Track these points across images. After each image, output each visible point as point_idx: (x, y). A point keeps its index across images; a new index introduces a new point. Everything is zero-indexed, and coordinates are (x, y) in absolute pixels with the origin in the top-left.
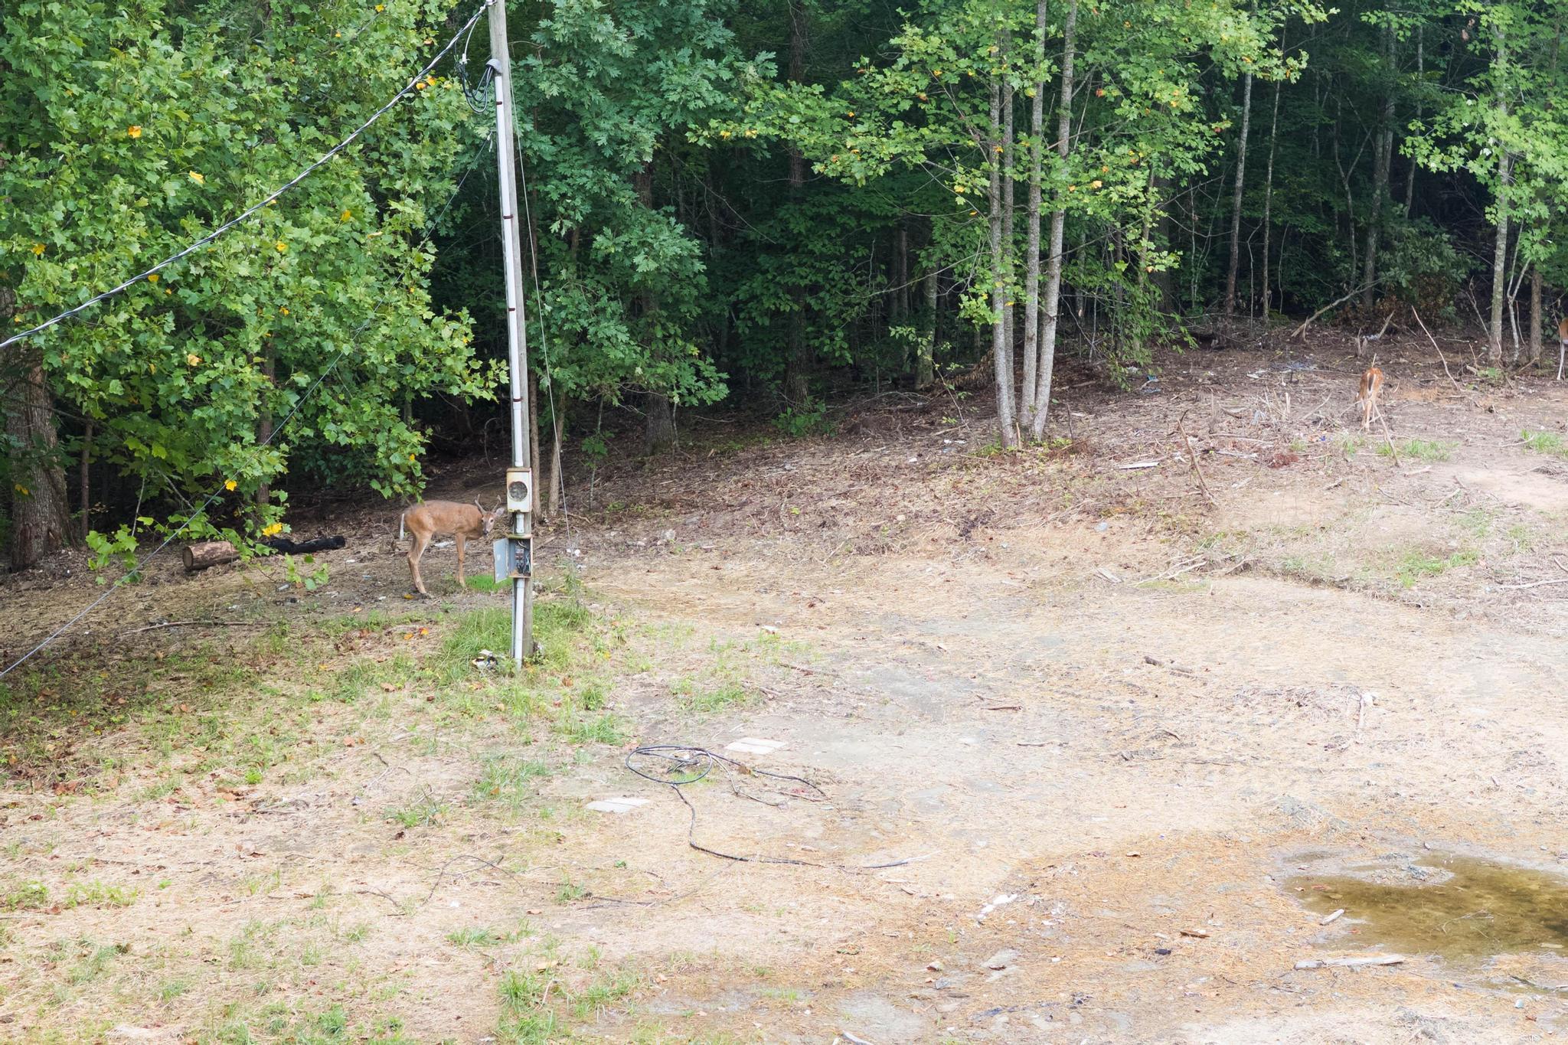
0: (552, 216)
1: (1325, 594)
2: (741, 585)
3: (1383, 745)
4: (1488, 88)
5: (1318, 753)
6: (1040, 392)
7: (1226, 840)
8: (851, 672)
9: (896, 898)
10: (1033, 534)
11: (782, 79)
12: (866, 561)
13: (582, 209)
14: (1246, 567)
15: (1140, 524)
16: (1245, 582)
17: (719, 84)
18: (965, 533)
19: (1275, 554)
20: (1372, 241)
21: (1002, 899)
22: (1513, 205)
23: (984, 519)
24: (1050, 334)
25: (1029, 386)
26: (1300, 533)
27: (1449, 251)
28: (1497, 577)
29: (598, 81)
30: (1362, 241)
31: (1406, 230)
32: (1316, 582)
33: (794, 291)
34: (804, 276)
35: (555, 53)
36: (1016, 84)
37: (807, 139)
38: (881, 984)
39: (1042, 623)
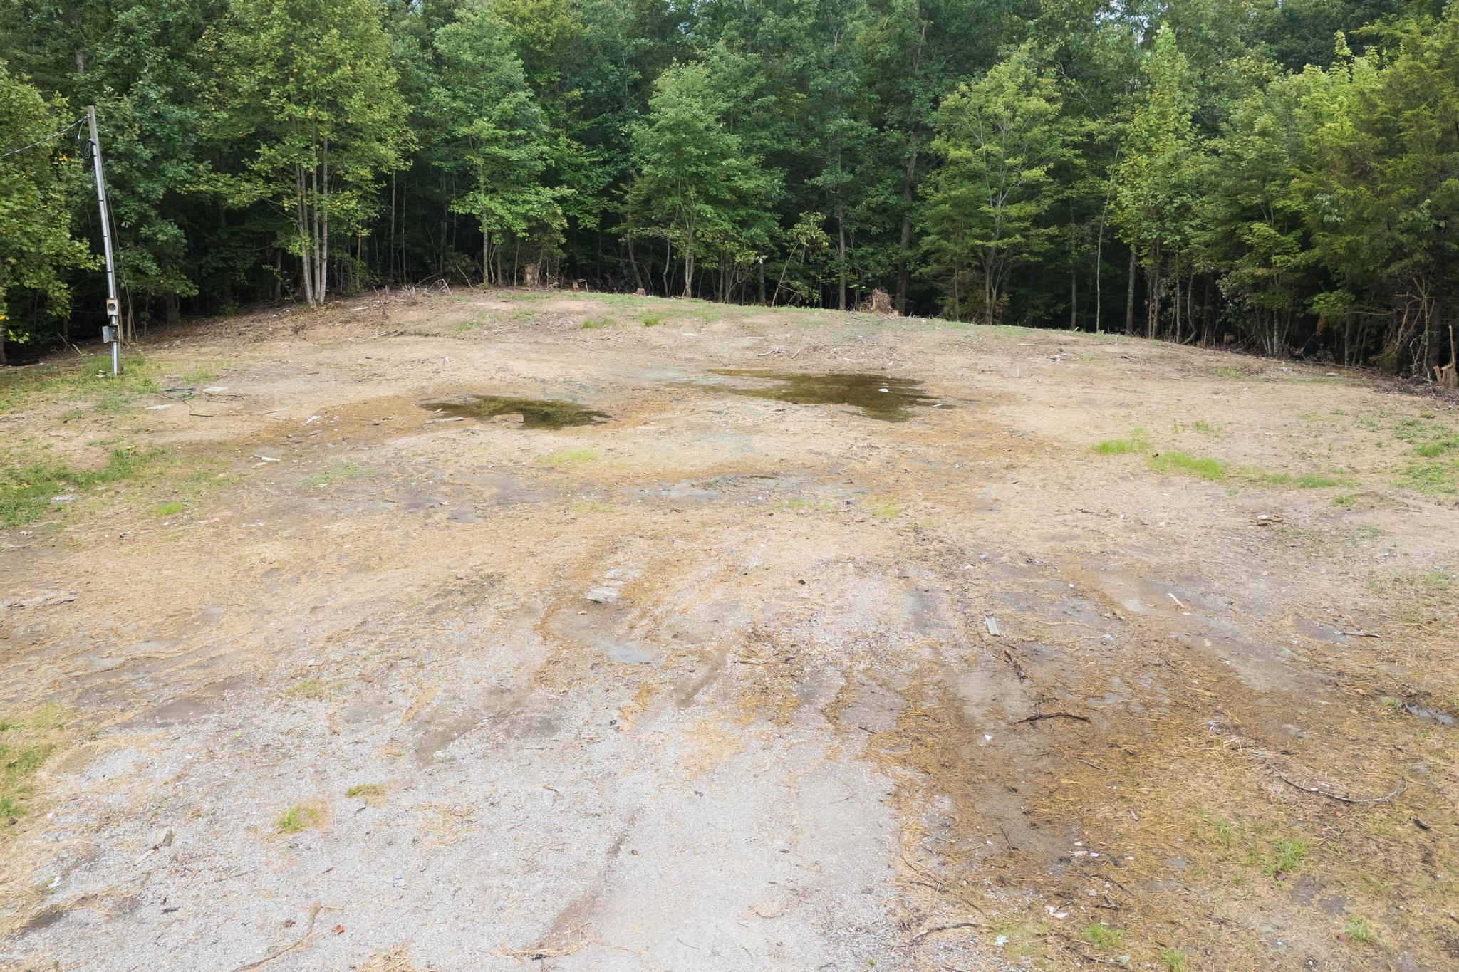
0: (122, 220)
1: (430, 338)
2: (207, 354)
3: (453, 370)
5: (430, 374)
6: (322, 288)
7: (399, 397)
8: (252, 369)
9: (273, 420)
10: (321, 331)
11: (214, 171)
12: (257, 344)
13: (134, 218)
14: (402, 333)
15: (362, 324)
16: (402, 338)
17: (188, 171)
18: (296, 332)
19: (412, 328)
20: (441, 257)
21: (315, 417)
23: (303, 327)
24: (325, 266)
25: (318, 285)
26: (420, 322)
28: (490, 329)
29: (138, 169)
30: (438, 257)
32: (427, 335)
33: (224, 260)
34: (227, 254)
35: (120, 157)
36: (305, 166)
37: (225, 190)
38: (269, 443)
39: (326, 353)
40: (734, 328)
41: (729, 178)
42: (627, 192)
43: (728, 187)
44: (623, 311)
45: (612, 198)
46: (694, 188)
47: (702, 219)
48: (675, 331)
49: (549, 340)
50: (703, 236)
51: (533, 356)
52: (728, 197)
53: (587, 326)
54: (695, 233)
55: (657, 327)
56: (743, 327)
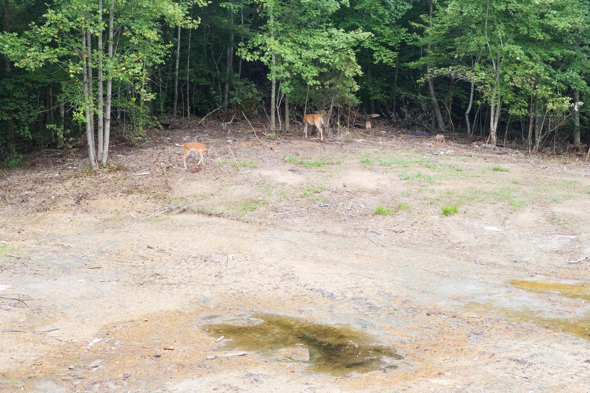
1: (214, 219)
3: (236, 274)
4: (267, 30)
5: (212, 278)
6: (105, 148)
7: (180, 313)
8: (35, 257)
9: (55, 343)
10: (104, 201)
12: (40, 214)
14: (184, 210)
15: (144, 196)
16: (184, 216)
18: (78, 202)
19: (195, 205)
20: (227, 87)
21: (96, 340)
22: (277, 73)
23: (85, 196)
24: (108, 125)
25: (100, 146)
26: (204, 197)
27: (255, 91)
28: (276, 210)
30: (223, 87)
31: (239, 83)
32: (210, 215)
33: (8, 112)
34: (12, 106)
36: (92, 31)
37: (11, 53)
38: (51, 376)
39: (108, 235)
40: (543, 220)
41: (542, 16)
42: (427, 24)
43: (541, 25)
44: (420, 191)
45: (411, 30)
46: (502, 26)
47: (512, 61)
48: (476, 224)
49: (338, 229)
50: (511, 80)
51: (321, 253)
52: (541, 36)
53: (379, 213)
54: (502, 76)
55: (456, 217)
56: (553, 219)
